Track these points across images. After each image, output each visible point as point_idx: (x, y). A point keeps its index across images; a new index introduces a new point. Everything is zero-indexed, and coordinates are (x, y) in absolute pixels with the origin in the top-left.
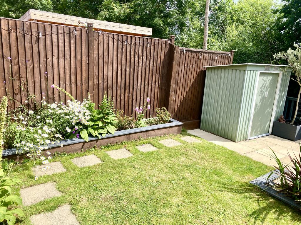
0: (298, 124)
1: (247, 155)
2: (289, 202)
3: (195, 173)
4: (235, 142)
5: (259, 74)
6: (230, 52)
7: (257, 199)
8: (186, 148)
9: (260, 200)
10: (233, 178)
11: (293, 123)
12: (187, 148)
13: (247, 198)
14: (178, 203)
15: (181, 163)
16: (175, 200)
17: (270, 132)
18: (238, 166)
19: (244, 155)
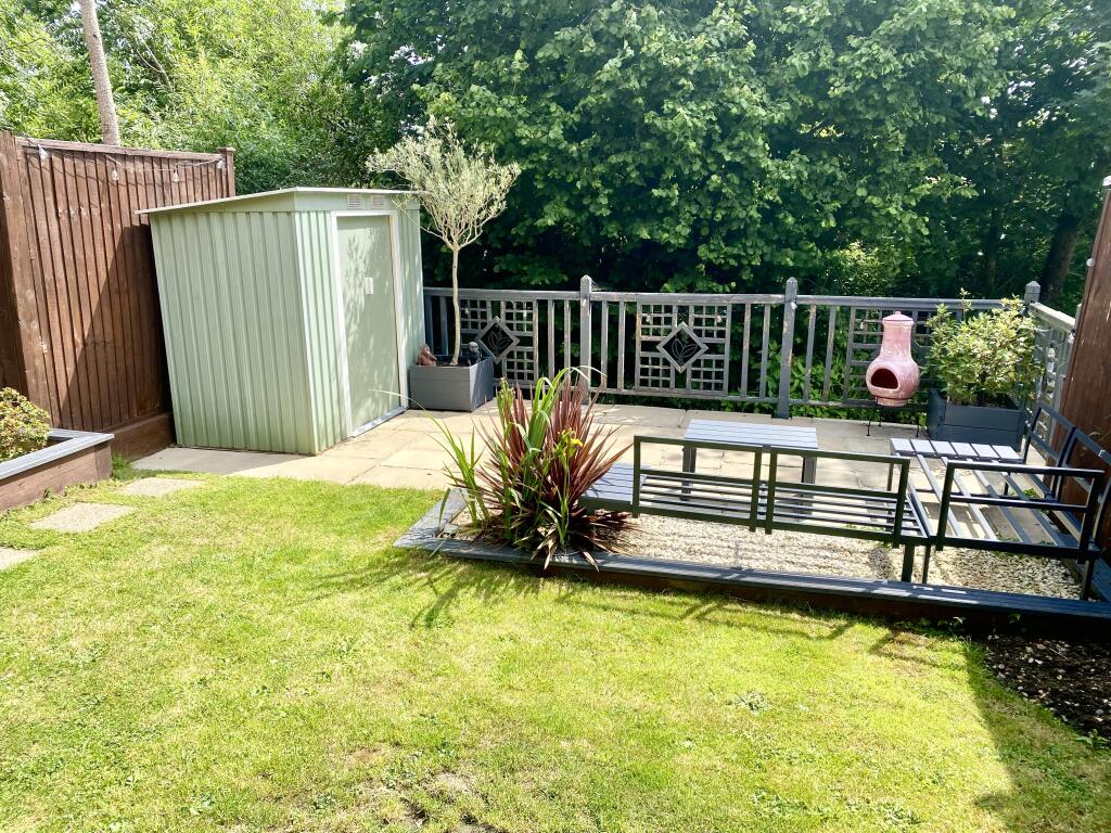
0: (469, 362)
1: (360, 481)
2: (501, 555)
3: (222, 579)
4: (311, 454)
5: (335, 221)
6: (218, 156)
7: (426, 580)
8: (153, 515)
9: (435, 580)
10: (344, 552)
11: (455, 360)
12: (159, 516)
13: (399, 588)
14: (198, 677)
15: (156, 565)
16: (187, 674)
17: (405, 403)
18: (347, 517)
19: (354, 483)
